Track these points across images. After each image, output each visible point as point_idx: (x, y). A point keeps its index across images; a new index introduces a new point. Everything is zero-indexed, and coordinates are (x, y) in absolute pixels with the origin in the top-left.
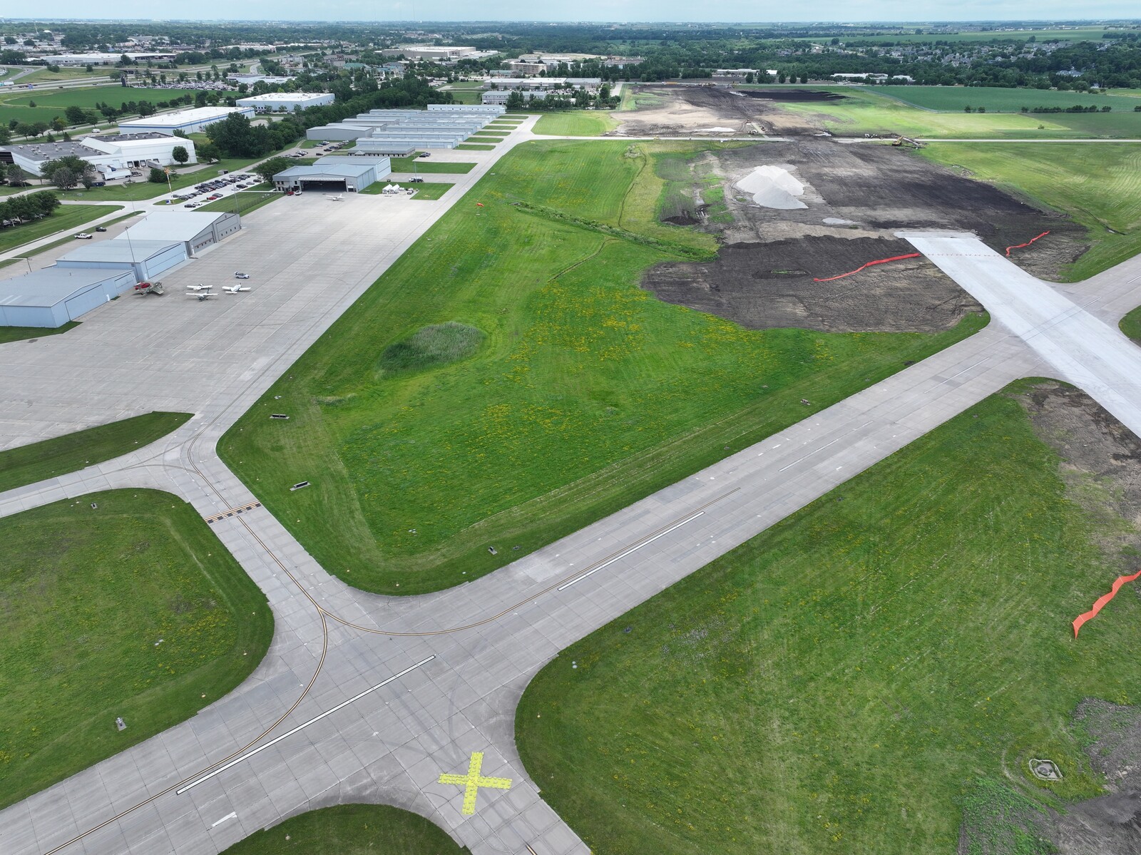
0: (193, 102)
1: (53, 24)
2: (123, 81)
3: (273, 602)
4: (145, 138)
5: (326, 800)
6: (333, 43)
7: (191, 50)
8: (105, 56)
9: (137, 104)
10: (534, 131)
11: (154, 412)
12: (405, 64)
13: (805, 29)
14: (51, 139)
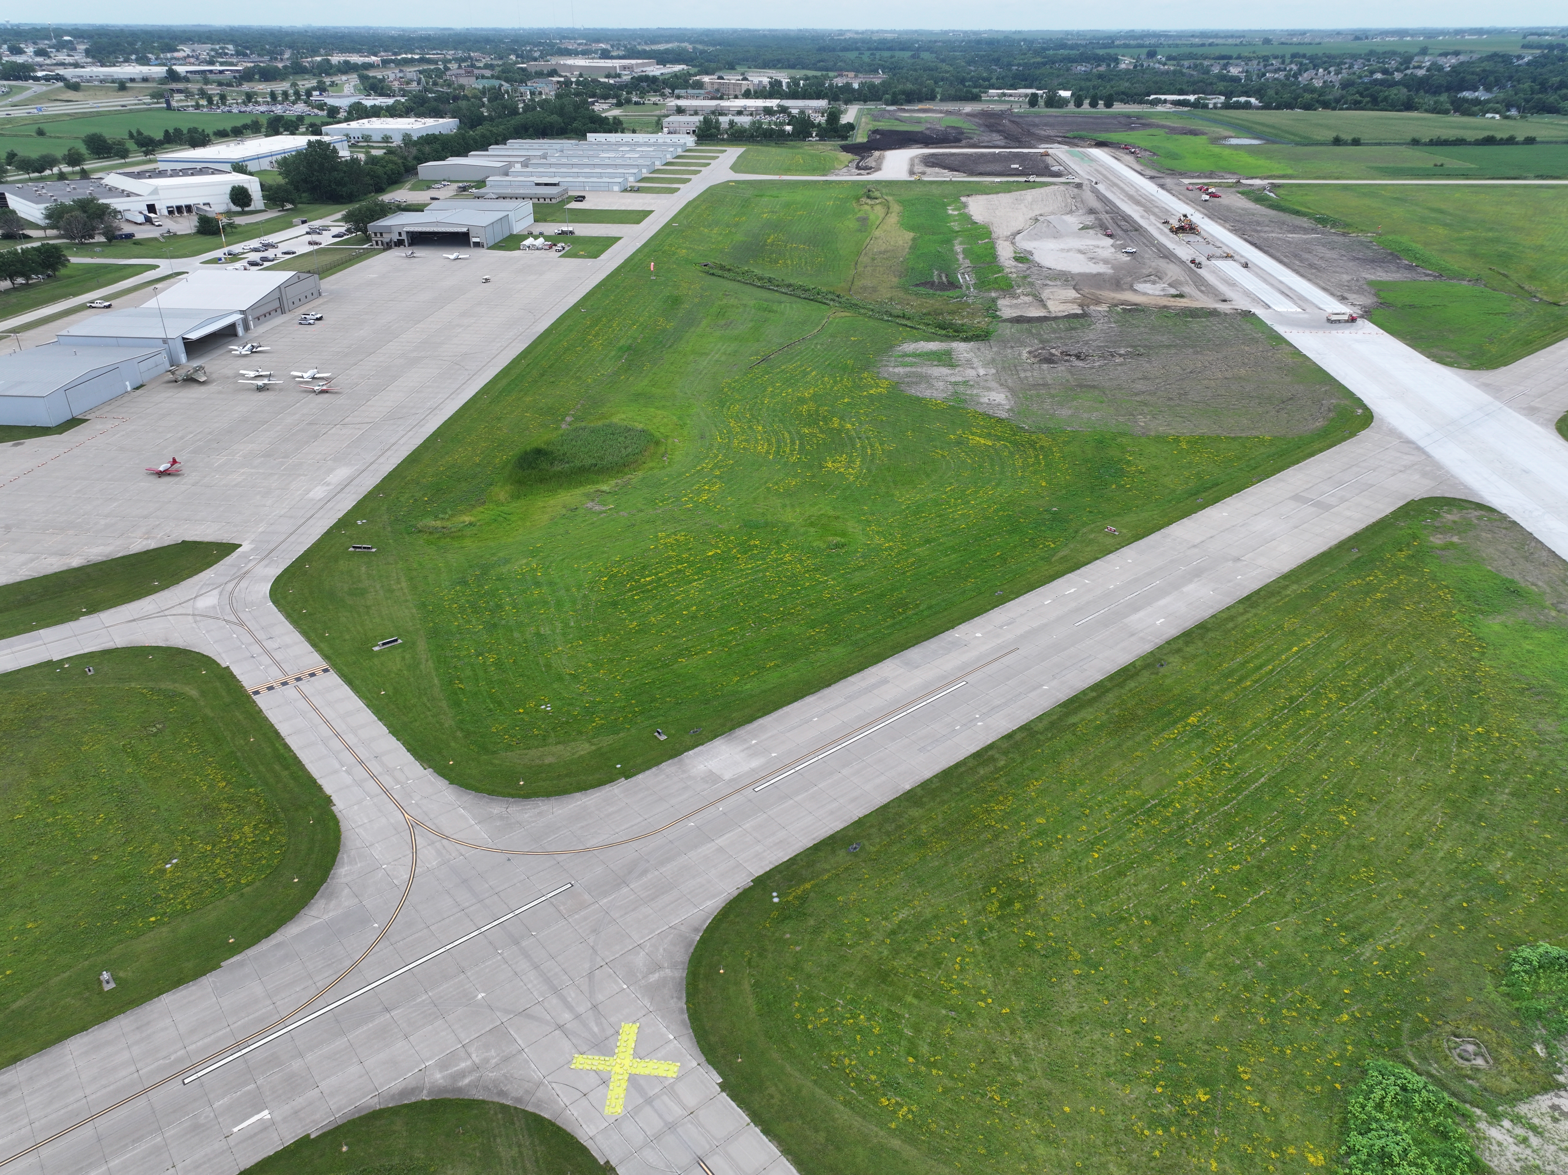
0: (263, 130)
1: (77, 29)
2: (168, 102)
3: (340, 806)
4: (192, 174)
5: (403, 1093)
6: (460, 54)
7: (264, 62)
8: (145, 70)
9: (185, 131)
10: (735, 168)
11: (183, 542)
12: (558, 82)
13: (1110, 37)
14: (62, 176)
